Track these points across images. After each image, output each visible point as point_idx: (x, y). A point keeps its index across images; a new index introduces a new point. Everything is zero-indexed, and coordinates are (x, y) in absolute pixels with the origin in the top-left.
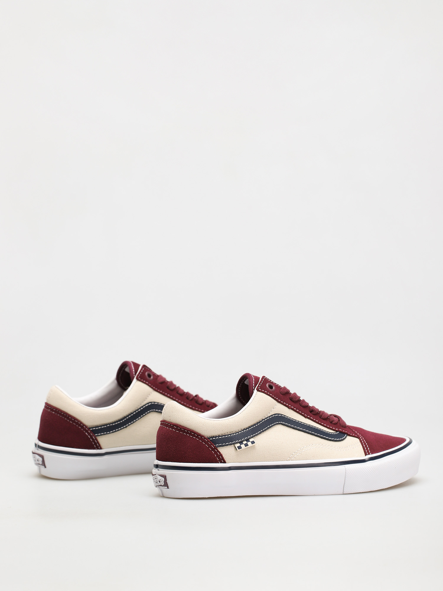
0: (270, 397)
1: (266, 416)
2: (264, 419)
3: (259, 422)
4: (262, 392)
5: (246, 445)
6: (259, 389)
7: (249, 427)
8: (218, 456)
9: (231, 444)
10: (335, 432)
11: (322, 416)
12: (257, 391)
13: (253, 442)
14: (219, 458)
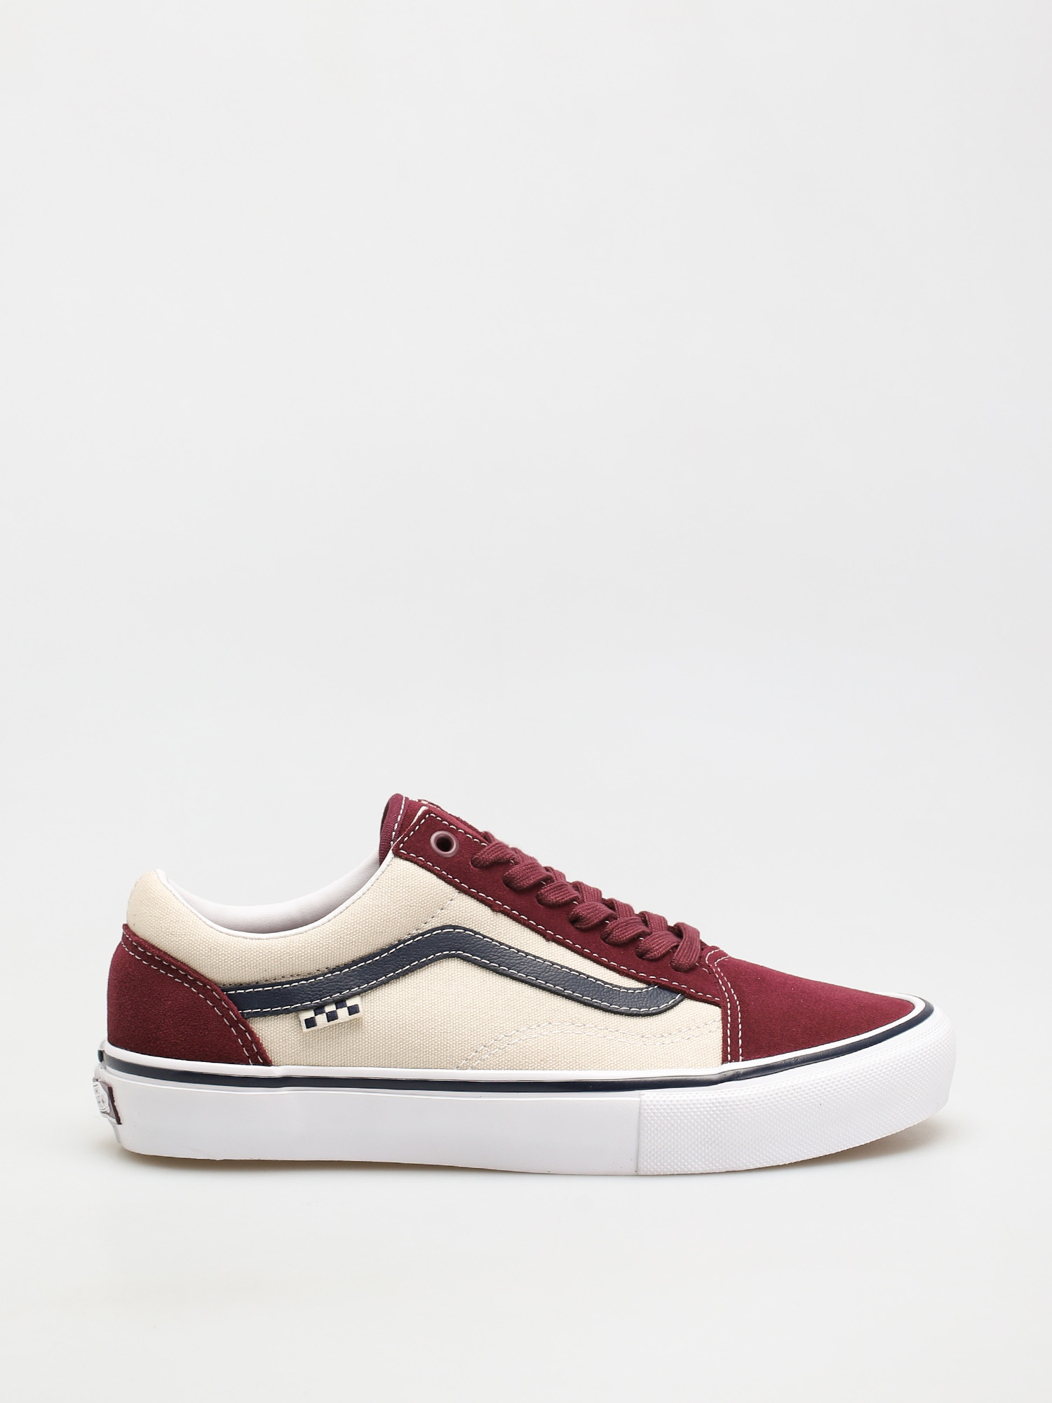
0: (434, 876)
1: (415, 932)
2: (405, 941)
3: (387, 950)
4: (406, 859)
5: (332, 1017)
6: (402, 851)
7: (355, 963)
8: (248, 1044)
9: (288, 1012)
10: (645, 986)
11: (610, 934)
12: (393, 856)
13: (353, 1010)
14: (250, 1050)
